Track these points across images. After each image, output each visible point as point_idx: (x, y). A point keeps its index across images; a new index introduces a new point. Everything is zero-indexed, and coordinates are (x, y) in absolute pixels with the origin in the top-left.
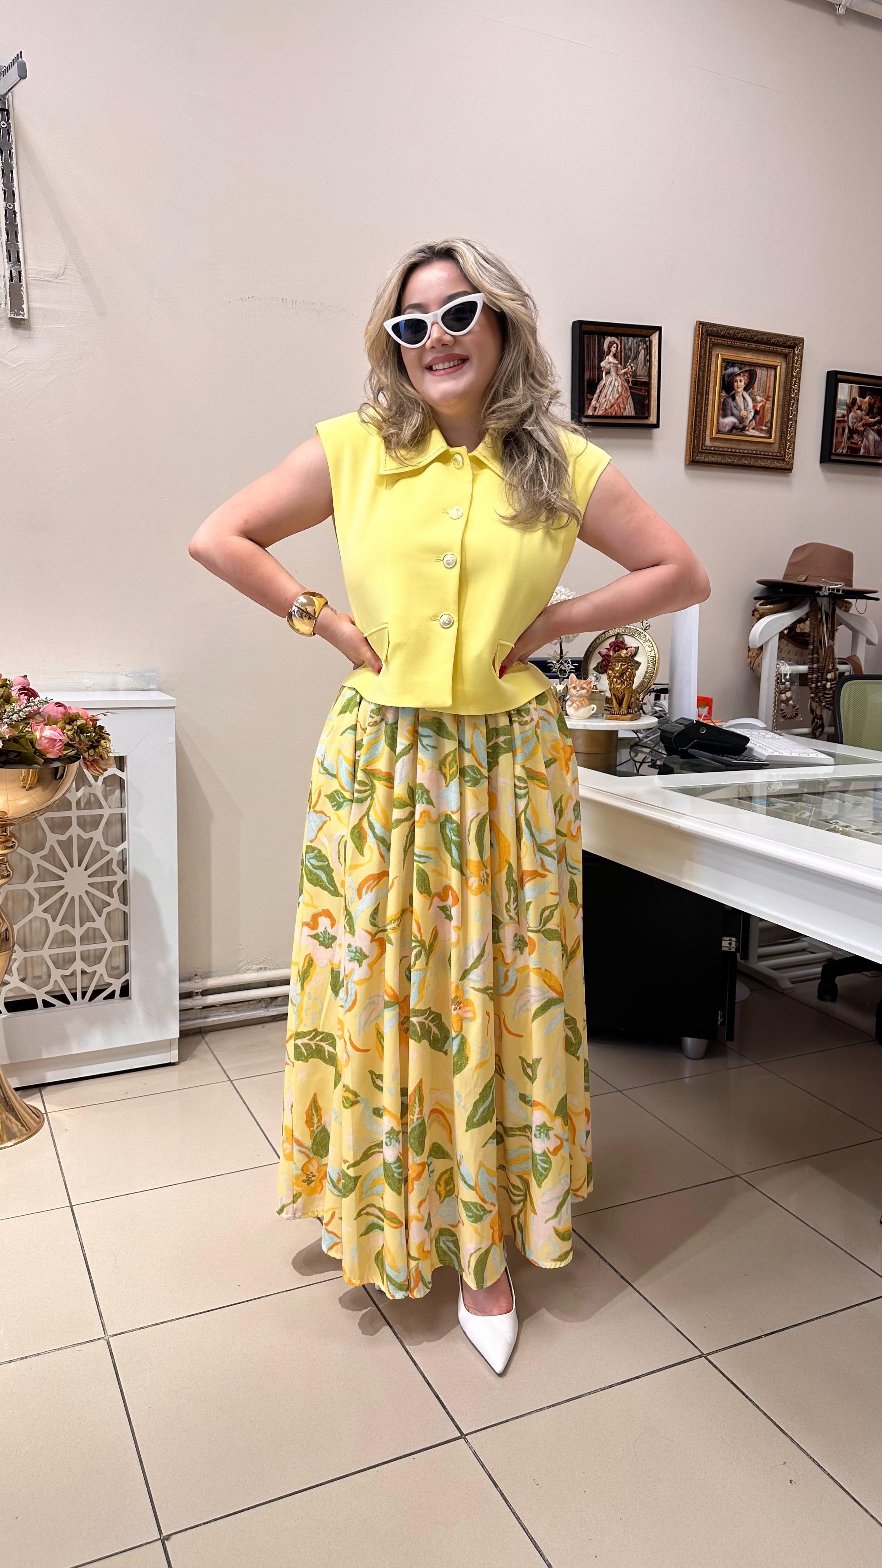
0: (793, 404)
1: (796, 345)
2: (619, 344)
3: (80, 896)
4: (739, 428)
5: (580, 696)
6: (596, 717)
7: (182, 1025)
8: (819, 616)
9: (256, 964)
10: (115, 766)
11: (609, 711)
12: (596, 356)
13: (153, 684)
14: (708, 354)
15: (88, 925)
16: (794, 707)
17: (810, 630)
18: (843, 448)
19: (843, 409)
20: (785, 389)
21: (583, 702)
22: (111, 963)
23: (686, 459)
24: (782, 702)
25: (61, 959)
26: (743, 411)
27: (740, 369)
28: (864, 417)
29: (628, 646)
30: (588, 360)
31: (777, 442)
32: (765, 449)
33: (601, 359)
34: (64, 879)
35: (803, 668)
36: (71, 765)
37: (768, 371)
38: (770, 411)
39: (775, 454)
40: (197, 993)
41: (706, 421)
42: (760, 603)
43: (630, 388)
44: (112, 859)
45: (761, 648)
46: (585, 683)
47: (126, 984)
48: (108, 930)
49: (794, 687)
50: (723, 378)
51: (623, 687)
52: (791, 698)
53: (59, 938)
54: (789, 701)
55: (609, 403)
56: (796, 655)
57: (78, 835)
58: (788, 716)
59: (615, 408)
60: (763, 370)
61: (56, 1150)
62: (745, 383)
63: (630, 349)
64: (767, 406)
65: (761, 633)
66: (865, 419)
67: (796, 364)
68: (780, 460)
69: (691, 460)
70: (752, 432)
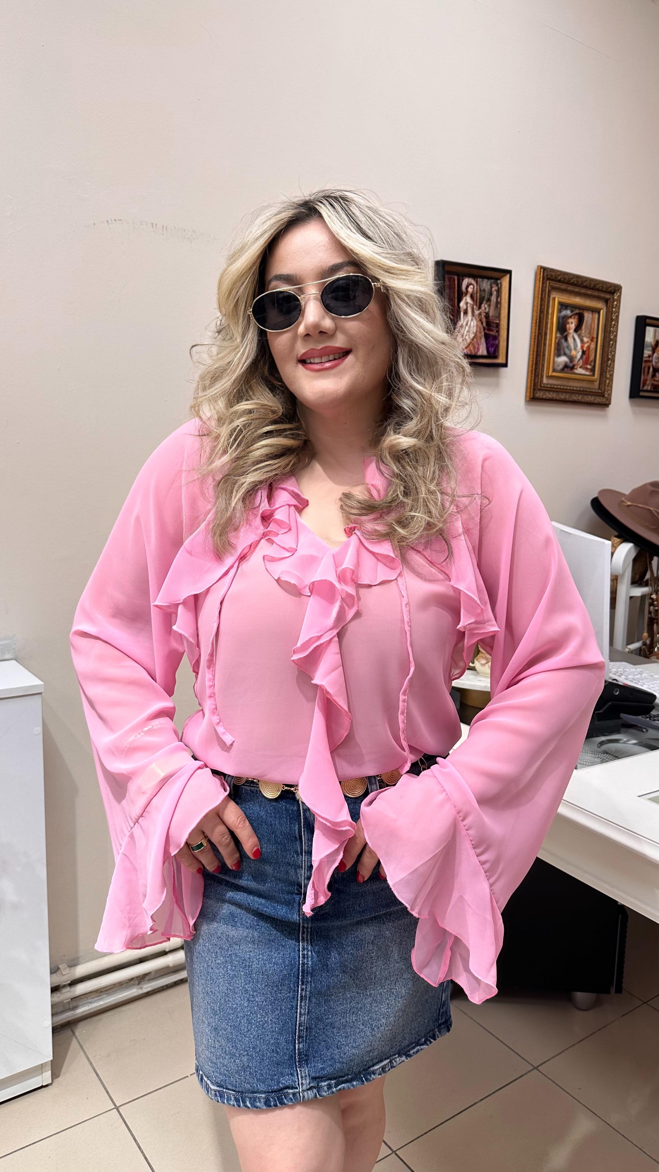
0: (612, 345)
1: (615, 291)
2: (475, 285)
4: (568, 367)
12: (456, 296)
13: (9, 653)
14: (547, 297)
18: (649, 384)
19: (649, 350)
20: (606, 331)
23: (526, 395)
26: (573, 351)
27: (572, 311)
32: (589, 386)
33: (459, 301)
37: (593, 314)
38: (594, 351)
39: (597, 391)
40: (67, 984)
41: (544, 360)
43: (484, 328)
50: (558, 320)
55: (465, 343)
59: (470, 347)
62: (575, 325)
63: (484, 290)
65: (624, 560)
67: (615, 308)
68: (600, 396)
69: (532, 397)
70: (580, 371)
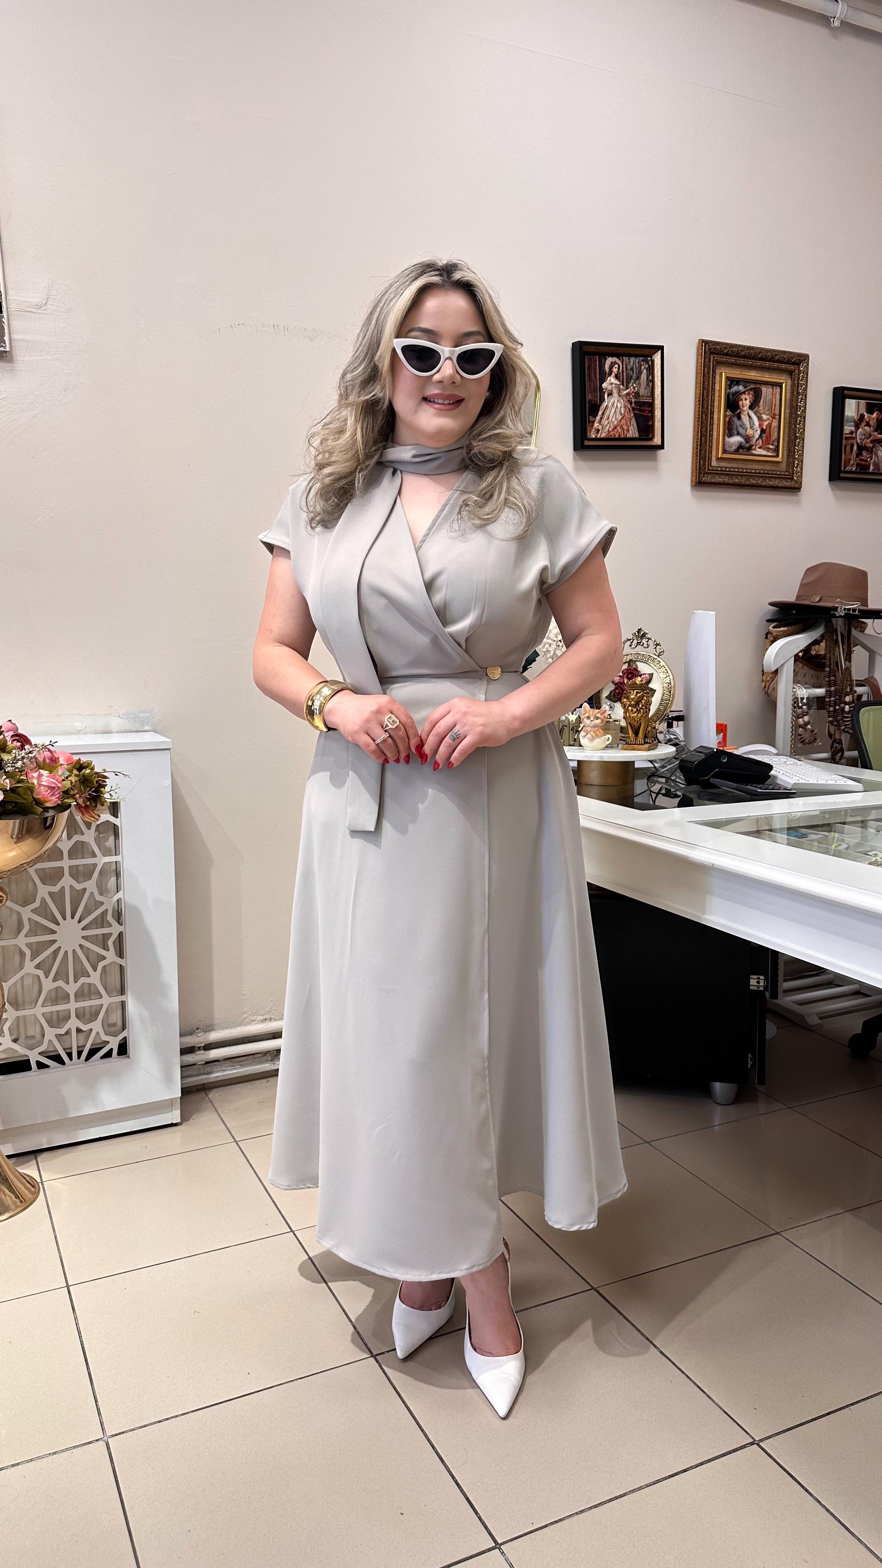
0: (800, 421)
1: (801, 361)
2: (620, 364)
3: (74, 951)
4: (745, 448)
5: (595, 726)
6: (612, 747)
7: (184, 1082)
8: (835, 637)
9: (261, 1015)
10: (109, 812)
11: (624, 740)
12: (598, 377)
13: (147, 726)
14: (711, 372)
15: (83, 980)
16: (812, 731)
17: (826, 650)
18: (852, 465)
19: (850, 426)
20: (791, 407)
21: (598, 733)
22: (108, 1022)
23: (692, 480)
24: (800, 726)
25: (55, 1016)
26: (749, 429)
27: (745, 388)
28: (872, 434)
29: (642, 673)
30: (590, 381)
31: (786, 461)
32: (773, 468)
33: (602, 381)
34: (56, 932)
35: (820, 691)
36: (60, 814)
37: (773, 388)
38: (776, 429)
39: (783, 473)
40: (199, 1048)
41: (711, 441)
42: (773, 625)
43: (633, 409)
44: (107, 910)
45: (776, 671)
46: (599, 712)
47: (124, 1041)
48: (104, 986)
49: (811, 712)
50: (728, 396)
51: (639, 715)
52: (808, 723)
53: (53, 995)
54: (807, 726)
55: (612, 425)
56: (812, 678)
57: (71, 886)
58: (807, 741)
59: (618, 430)
60: (767, 388)
61: (52, 1224)
62: (750, 402)
63: (632, 369)
64: (773, 424)
65: (777, 655)
66: (874, 435)
67: (802, 381)
68: (787, 478)
69: (697, 481)
70: (759, 451)
